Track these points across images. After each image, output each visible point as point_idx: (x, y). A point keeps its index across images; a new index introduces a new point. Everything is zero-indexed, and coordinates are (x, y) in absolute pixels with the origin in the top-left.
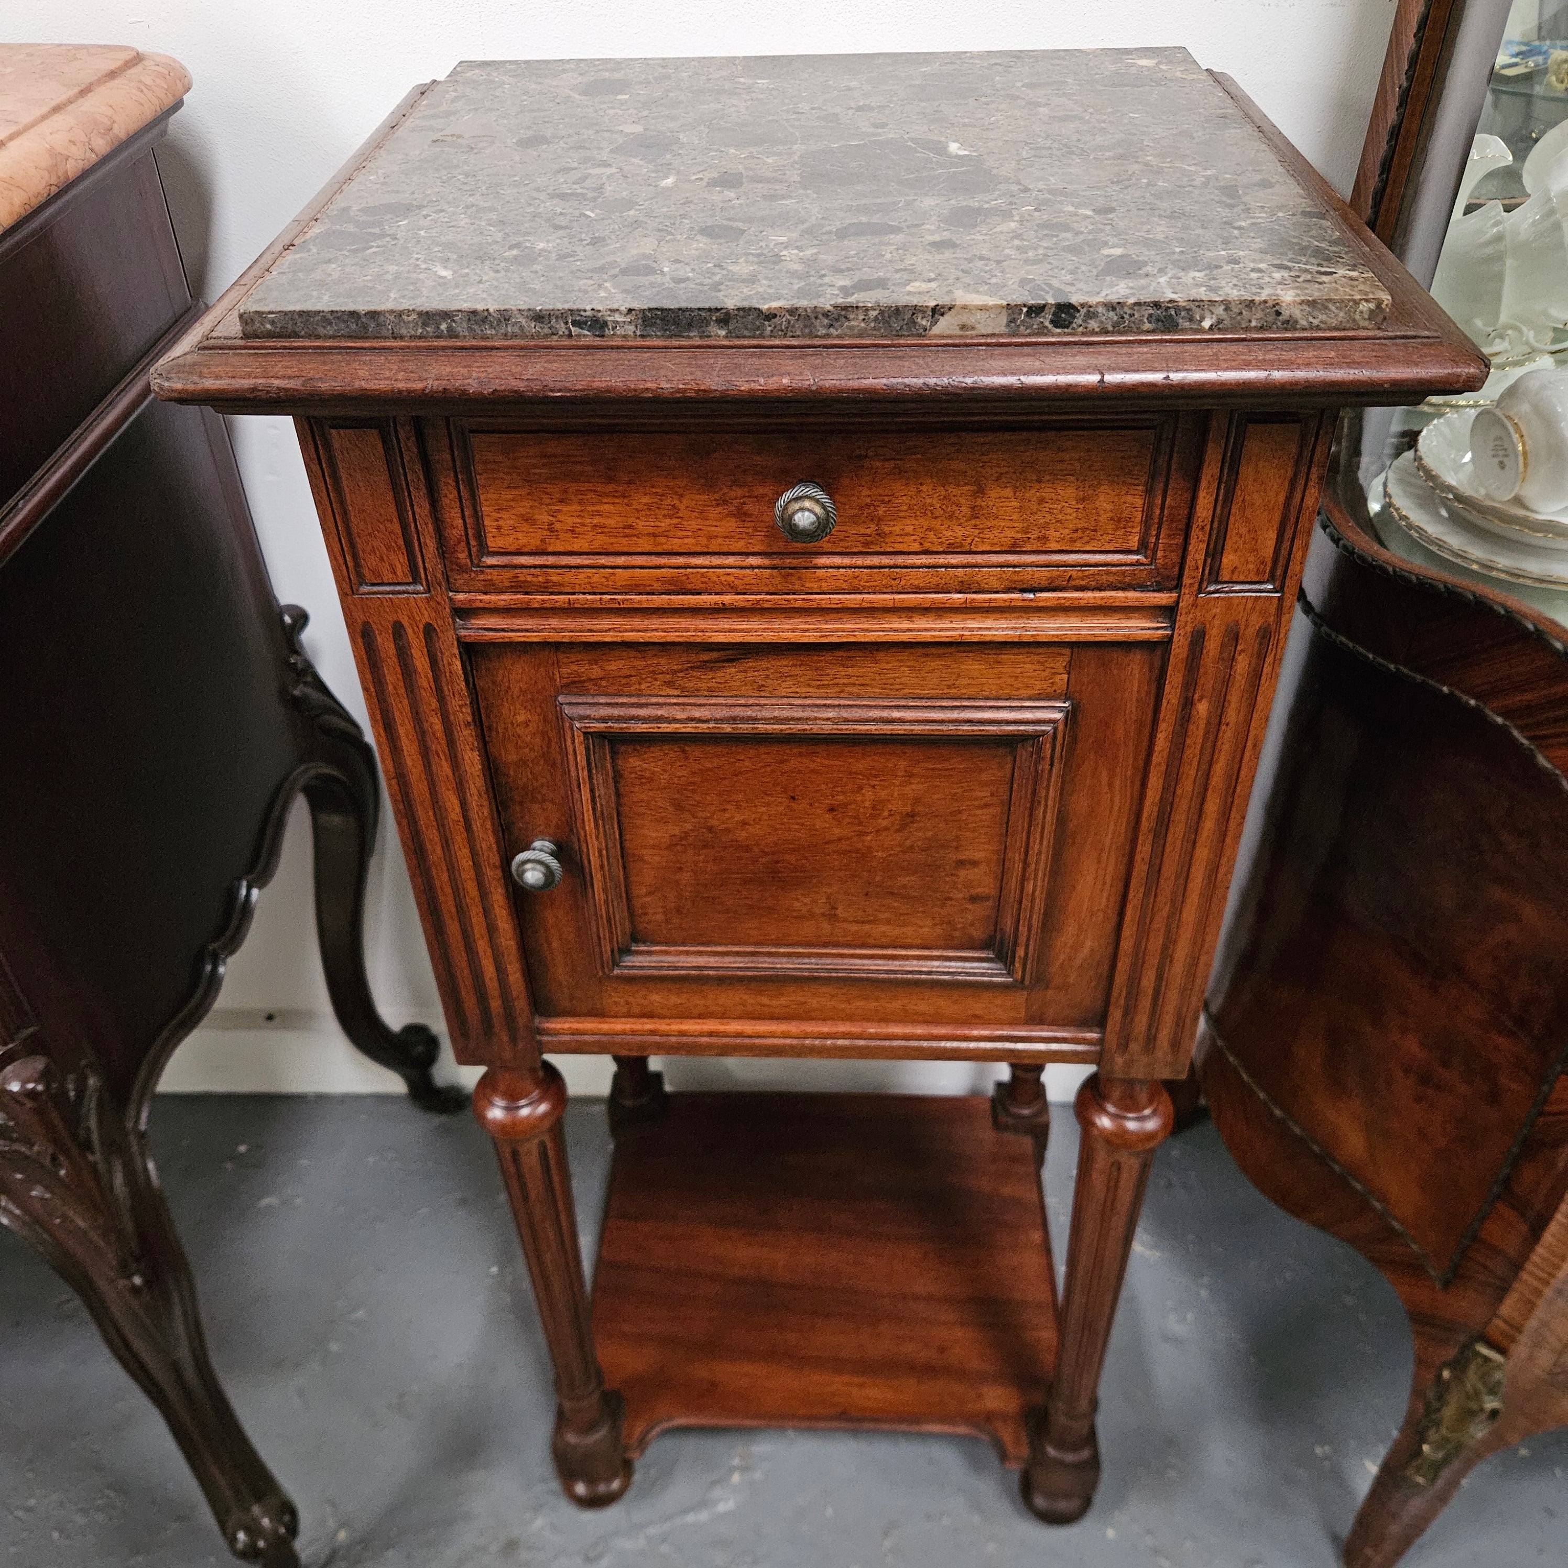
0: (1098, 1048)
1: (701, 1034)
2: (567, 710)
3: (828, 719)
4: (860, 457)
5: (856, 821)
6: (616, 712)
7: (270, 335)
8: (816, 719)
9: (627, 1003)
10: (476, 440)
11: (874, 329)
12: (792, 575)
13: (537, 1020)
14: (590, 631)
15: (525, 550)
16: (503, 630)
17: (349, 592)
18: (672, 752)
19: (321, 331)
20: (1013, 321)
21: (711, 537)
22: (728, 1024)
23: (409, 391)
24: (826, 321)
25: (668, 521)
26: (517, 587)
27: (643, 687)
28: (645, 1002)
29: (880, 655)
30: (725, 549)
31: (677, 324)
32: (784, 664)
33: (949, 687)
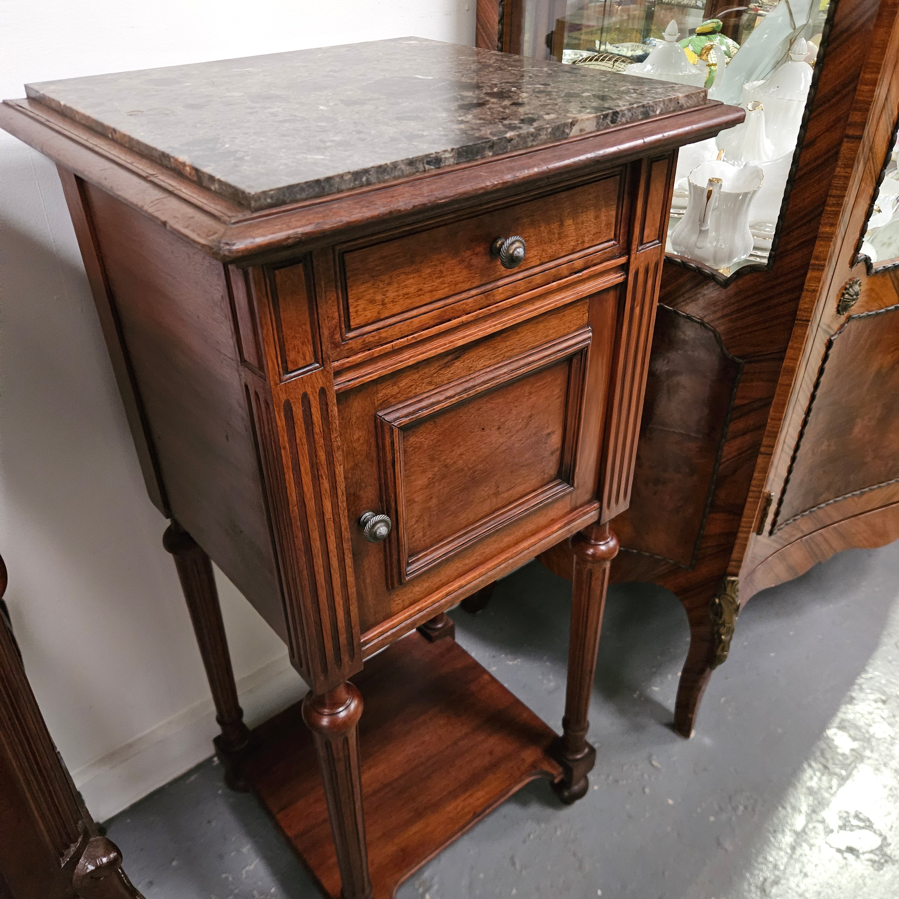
2: (387, 418)
3: (505, 373)
4: (518, 219)
5: (508, 431)
6: (411, 409)
7: (271, 206)
8: (500, 375)
9: (403, 601)
10: (347, 257)
11: (550, 138)
12: (489, 295)
13: (363, 636)
14: (401, 361)
15: (369, 322)
16: (358, 378)
17: (278, 381)
18: (429, 426)
19: (299, 197)
20: (598, 123)
21: (456, 284)
22: (452, 585)
23: (372, 217)
24: (531, 138)
25: (438, 281)
26: (367, 347)
27: (417, 390)
29: (519, 330)
30: (462, 289)
31: (472, 153)
32: (481, 351)
33: (546, 337)
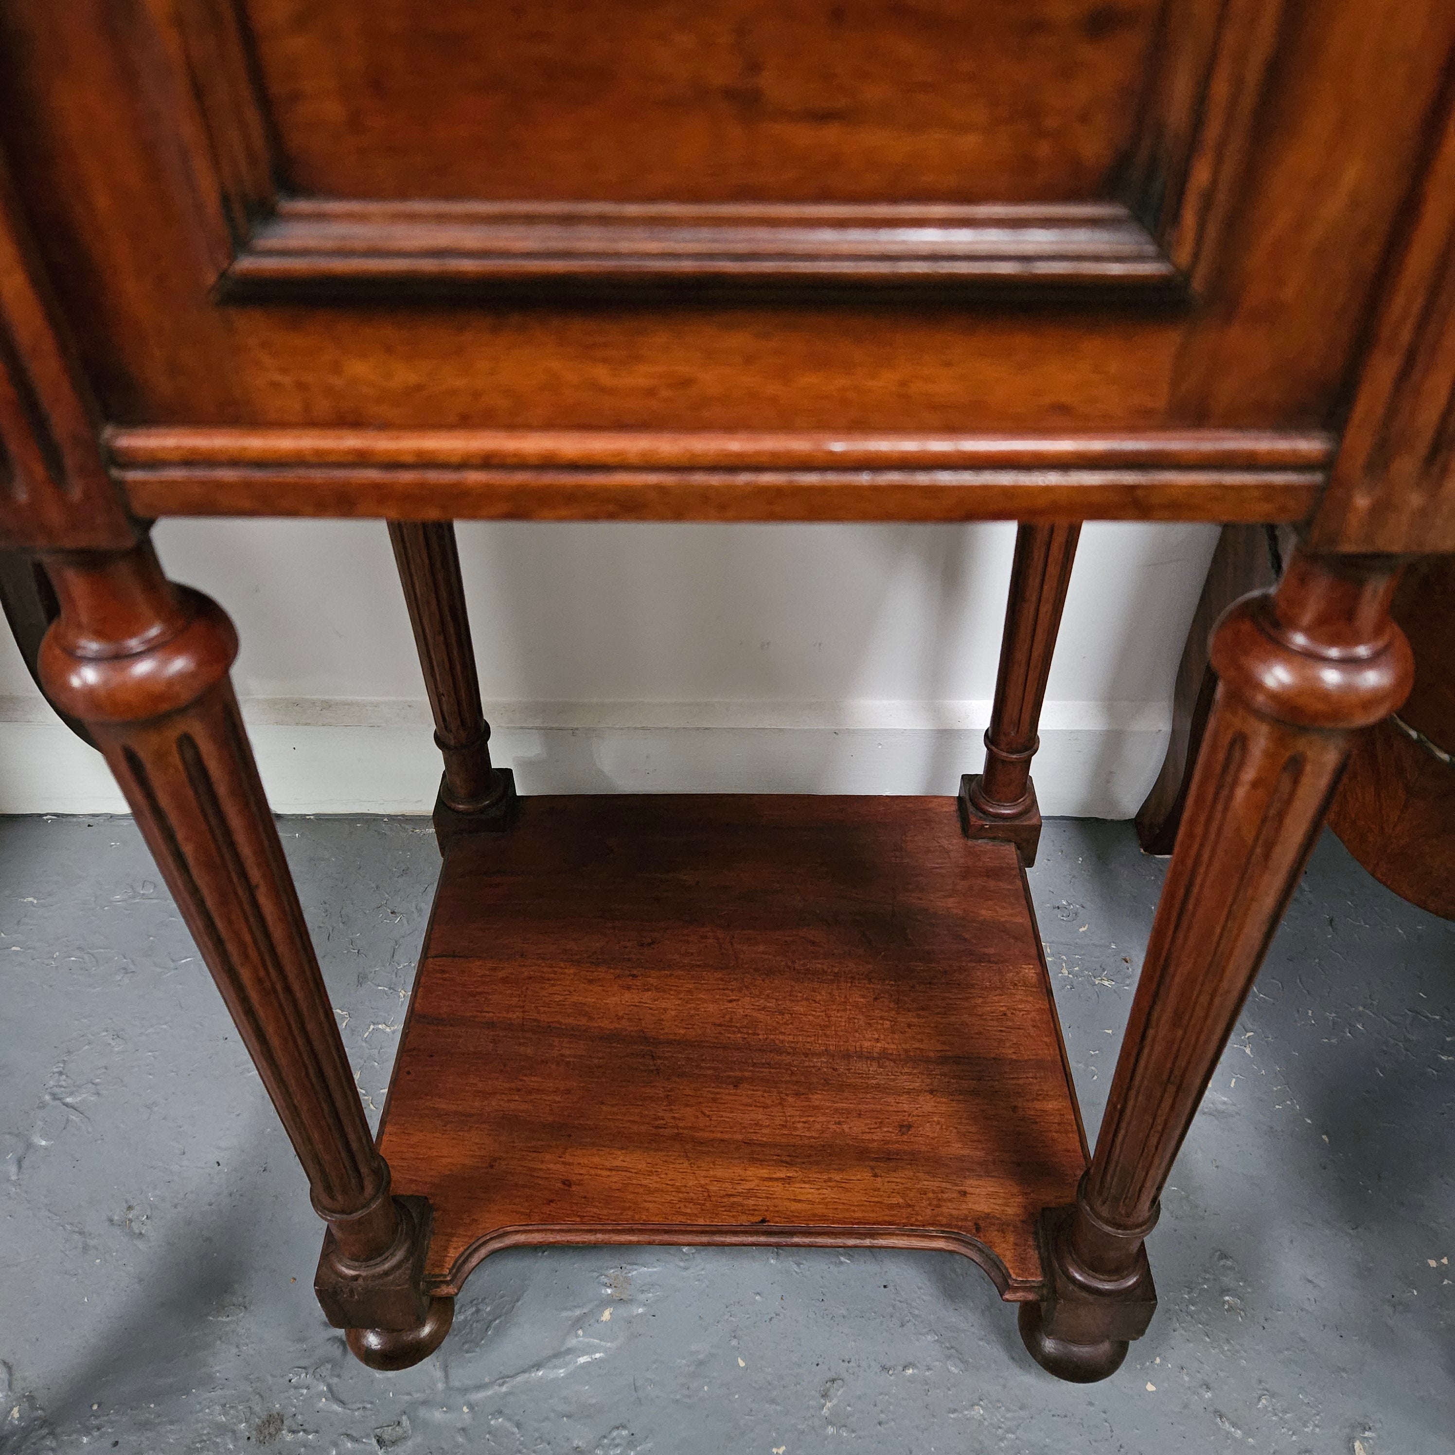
0: (1317, 478)
1: (464, 464)
9: (301, 386)
13: (108, 432)
22: (524, 438)
28: (337, 382)
